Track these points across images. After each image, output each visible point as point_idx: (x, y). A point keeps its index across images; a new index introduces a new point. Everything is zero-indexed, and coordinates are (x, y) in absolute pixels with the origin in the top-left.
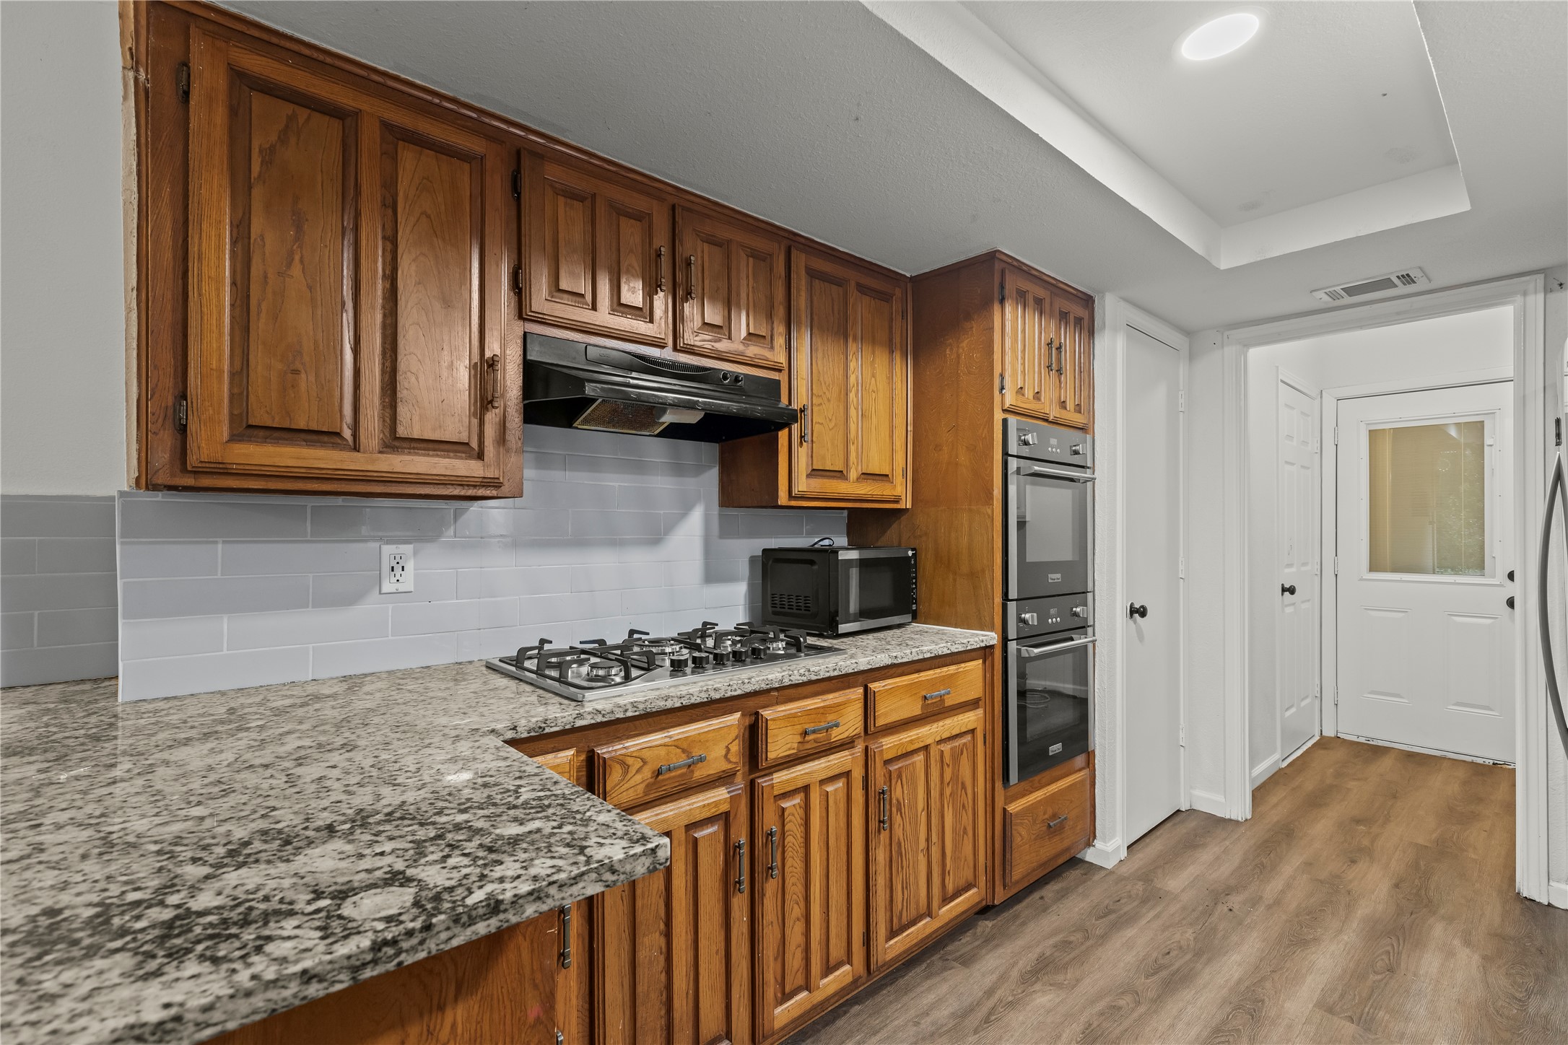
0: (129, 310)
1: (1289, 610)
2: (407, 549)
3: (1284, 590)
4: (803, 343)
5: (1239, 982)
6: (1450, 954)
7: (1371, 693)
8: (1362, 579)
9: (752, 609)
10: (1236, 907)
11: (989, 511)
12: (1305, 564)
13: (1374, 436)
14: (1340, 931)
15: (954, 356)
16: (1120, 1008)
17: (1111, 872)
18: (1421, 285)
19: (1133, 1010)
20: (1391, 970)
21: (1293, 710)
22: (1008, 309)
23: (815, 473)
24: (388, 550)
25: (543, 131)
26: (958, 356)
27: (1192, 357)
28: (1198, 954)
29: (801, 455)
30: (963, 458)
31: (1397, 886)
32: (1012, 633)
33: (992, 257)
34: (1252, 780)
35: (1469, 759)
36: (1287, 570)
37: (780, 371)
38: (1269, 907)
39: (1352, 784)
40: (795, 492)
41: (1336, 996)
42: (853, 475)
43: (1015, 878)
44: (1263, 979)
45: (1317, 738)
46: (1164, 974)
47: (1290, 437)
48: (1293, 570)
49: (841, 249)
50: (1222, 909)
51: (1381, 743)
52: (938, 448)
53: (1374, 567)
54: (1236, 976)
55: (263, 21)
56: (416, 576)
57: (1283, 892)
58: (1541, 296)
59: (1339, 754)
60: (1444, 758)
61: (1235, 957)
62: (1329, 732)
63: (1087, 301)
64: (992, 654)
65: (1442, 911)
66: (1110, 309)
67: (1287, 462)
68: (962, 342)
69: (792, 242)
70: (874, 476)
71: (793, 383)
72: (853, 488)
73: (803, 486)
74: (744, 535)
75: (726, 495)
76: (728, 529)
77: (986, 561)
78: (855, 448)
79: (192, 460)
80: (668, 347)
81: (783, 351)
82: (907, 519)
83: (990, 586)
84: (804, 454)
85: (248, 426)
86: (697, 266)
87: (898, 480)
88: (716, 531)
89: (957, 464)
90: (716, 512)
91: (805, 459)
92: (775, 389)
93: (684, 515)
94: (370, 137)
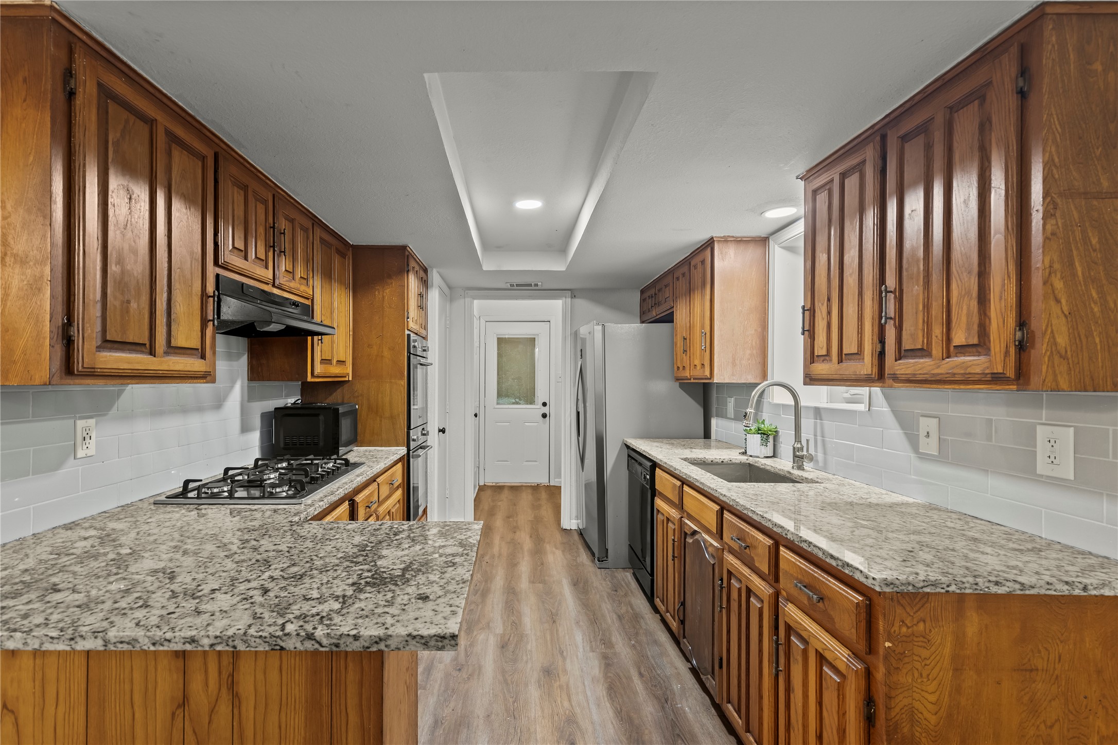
2: (92, 422)
3: (475, 416)
4: (317, 282)
5: (504, 585)
6: (554, 553)
7: (498, 461)
8: (494, 409)
9: (263, 449)
10: (488, 561)
11: (402, 383)
13: (500, 341)
14: (523, 557)
15: (381, 296)
16: (473, 610)
18: (539, 287)
19: (477, 608)
20: (542, 564)
22: (410, 277)
23: (322, 361)
24: (81, 424)
25: (229, 143)
26: (383, 297)
27: (451, 301)
28: (486, 581)
29: (317, 349)
30: (386, 353)
31: (531, 537)
32: (411, 447)
33: (404, 248)
35: (530, 484)
37: (307, 298)
38: (499, 557)
39: (499, 503)
40: (316, 373)
41: (533, 578)
42: (334, 362)
44: (510, 581)
45: (477, 486)
46: (479, 592)
49: (331, 227)
50: (484, 563)
51: (501, 484)
52: (370, 346)
53: (499, 401)
54: (502, 584)
56: (96, 442)
57: (500, 550)
58: (570, 300)
59: (489, 492)
60: (522, 486)
61: (498, 578)
62: (482, 484)
63: (426, 271)
64: (405, 459)
65: (546, 541)
66: (434, 277)
68: (386, 289)
69: (315, 221)
70: (341, 362)
71: (315, 307)
72: (335, 370)
73: (319, 369)
74: (262, 398)
75: (256, 373)
76: (251, 396)
77: (400, 410)
78: (335, 346)
79: (78, 367)
80: (274, 285)
81: (311, 287)
82: (346, 386)
83: (402, 423)
84: (319, 350)
85: (105, 341)
86: (284, 233)
87: (347, 364)
88: (246, 398)
89: (382, 356)
90: (246, 384)
91: (319, 353)
92: (308, 311)
93: (232, 387)
94: (161, 139)
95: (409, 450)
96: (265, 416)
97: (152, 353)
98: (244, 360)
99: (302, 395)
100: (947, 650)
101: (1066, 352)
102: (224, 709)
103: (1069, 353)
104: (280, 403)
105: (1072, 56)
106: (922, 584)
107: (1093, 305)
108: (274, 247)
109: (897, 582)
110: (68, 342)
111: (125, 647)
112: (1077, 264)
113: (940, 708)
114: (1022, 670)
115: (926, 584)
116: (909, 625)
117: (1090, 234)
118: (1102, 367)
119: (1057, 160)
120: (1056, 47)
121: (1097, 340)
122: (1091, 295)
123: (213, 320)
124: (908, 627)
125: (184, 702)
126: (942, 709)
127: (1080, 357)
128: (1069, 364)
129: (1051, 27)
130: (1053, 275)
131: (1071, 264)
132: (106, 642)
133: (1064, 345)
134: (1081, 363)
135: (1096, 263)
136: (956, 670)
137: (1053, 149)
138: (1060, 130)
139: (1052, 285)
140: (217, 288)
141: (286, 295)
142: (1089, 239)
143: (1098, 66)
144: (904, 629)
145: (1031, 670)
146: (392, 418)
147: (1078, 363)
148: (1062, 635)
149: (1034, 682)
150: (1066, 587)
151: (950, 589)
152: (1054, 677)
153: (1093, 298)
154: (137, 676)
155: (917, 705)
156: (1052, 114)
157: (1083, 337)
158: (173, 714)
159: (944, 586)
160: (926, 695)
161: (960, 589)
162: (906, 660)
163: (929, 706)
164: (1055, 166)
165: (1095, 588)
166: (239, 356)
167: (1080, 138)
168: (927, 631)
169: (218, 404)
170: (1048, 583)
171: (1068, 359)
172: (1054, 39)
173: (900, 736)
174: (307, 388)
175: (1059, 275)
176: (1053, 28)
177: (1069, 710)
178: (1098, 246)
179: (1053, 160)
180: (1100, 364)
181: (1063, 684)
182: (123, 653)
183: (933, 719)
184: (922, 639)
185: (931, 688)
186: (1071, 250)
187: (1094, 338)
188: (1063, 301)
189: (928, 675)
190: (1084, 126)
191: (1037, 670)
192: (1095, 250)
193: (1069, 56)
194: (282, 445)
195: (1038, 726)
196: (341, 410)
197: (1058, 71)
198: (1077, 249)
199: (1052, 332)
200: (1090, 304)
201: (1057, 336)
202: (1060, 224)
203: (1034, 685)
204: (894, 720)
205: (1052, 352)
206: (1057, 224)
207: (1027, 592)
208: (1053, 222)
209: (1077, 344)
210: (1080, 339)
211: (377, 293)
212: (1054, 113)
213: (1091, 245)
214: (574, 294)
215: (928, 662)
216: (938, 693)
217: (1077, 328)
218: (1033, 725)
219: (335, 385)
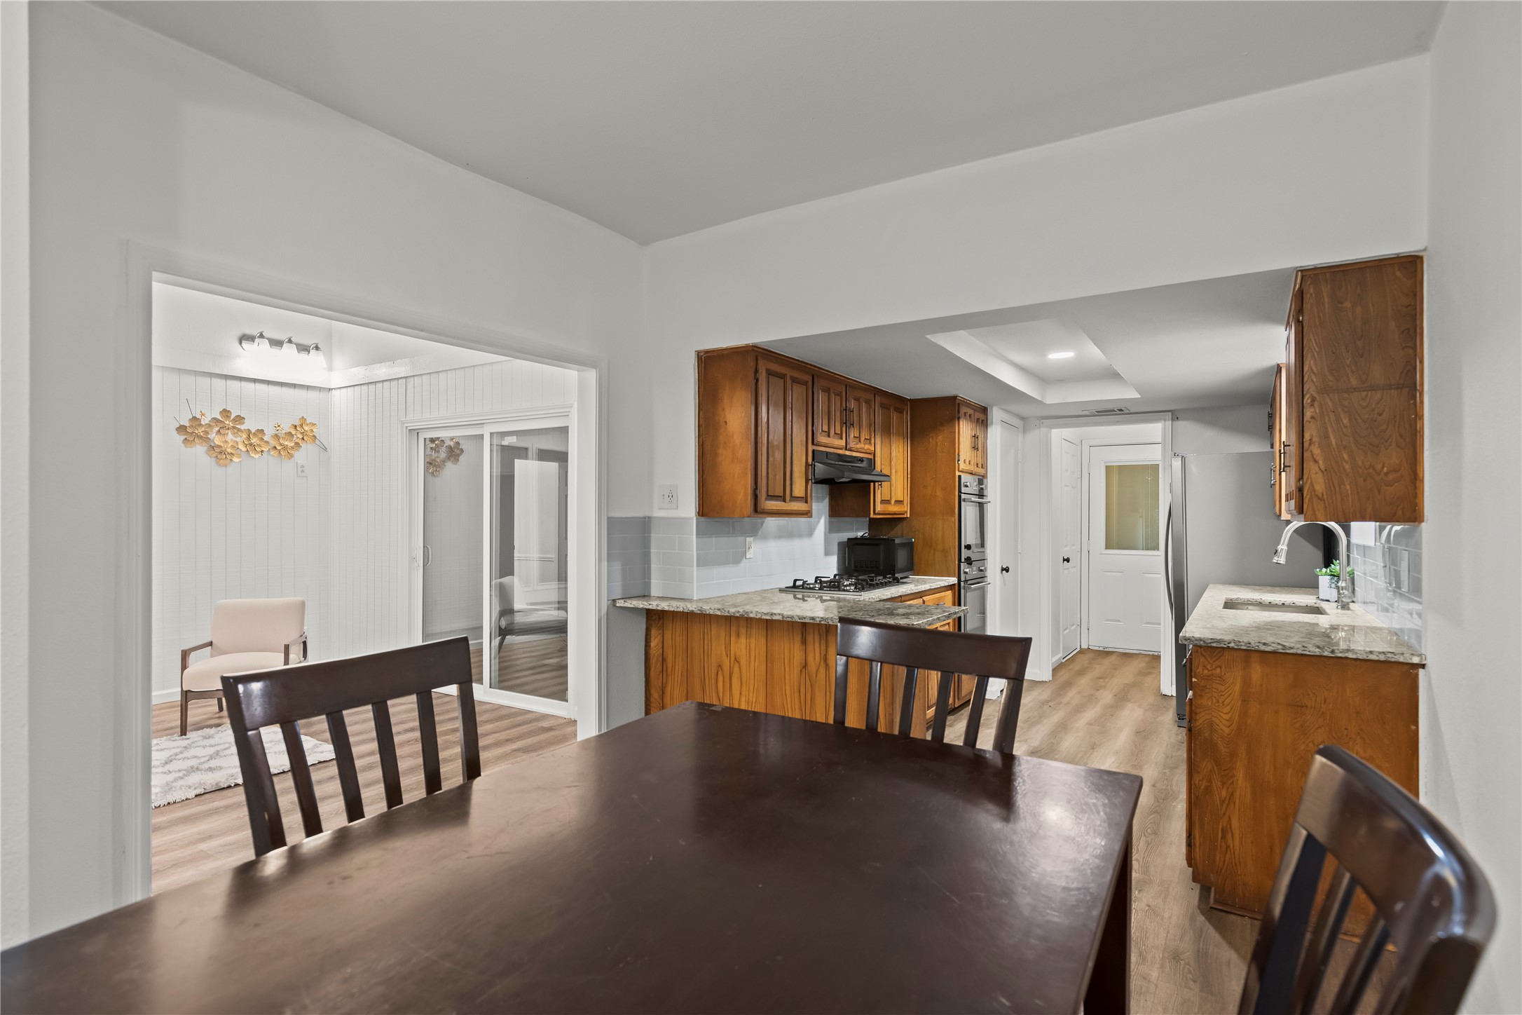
0: (695, 445)
1: (1066, 572)
2: (752, 538)
3: (1064, 560)
4: (879, 439)
7: (1107, 620)
8: (1102, 554)
10: (1052, 706)
11: (953, 520)
12: (1073, 545)
13: (1109, 469)
14: (1093, 708)
15: (934, 442)
17: (995, 701)
18: (1127, 412)
21: (1067, 631)
22: (961, 423)
23: (883, 502)
24: (748, 539)
26: (937, 443)
27: (1025, 431)
29: (878, 493)
30: (939, 493)
31: (1115, 695)
32: (963, 579)
33: (955, 398)
34: (1053, 664)
36: (1065, 549)
37: (871, 454)
39: (1097, 666)
40: (877, 511)
42: (893, 502)
43: (963, 695)
44: (1066, 720)
45: (1078, 649)
47: (1067, 471)
48: (1068, 548)
51: (1110, 650)
52: (925, 487)
53: (1107, 548)
55: (772, 350)
56: (754, 551)
57: (1070, 700)
58: (1171, 422)
59: (1090, 655)
60: (1140, 654)
62: (1084, 646)
63: (984, 410)
64: (955, 588)
66: (996, 414)
67: (1066, 486)
68: (939, 436)
69: (876, 392)
70: (899, 502)
71: (876, 459)
72: (893, 508)
73: (879, 508)
74: (839, 531)
75: (835, 512)
76: (831, 529)
77: (951, 544)
78: (893, 489)
79: (759, 509)
80: (846, 449)
81: (873, 445)
82: (905, 522)
83: (953, 556)
84: (880, 493)
85: (768, 496)
86: (853, 411)
87: (905, 503)
88: (828, 530)
89: (936, 496)
90: (828, 520)
91: (879, 495)
92: (872, 462)
93: (819, 521)
94: (789, 382)
95: (959, 581)
96: (840, 544)
97: (784, 501)
98: (827, 501)
99: (869, 530)
100: (1238, 687)
101: (1323, 495)
102: (822, 670)
103: (1325, 496)
104: (852, 535)
105: (1326, 300)
106: (1210, 641)
107: (1344, 464)
108: (847, 423)
109: (1193, 639)
110: (756, 497)
111: (790, 619)
112: (1331, 437)
113: (1232, 724)
114: (1295, 706)
115: (1213, 641)
116: (1210, 669)
117: (1342, 417)
118: (1352, 506)
119: (1315, 369)
120: (1314, 295)
121: (1348, 487)
122: (1343, 457)
123: (811, 480)
124: (1209, 671)
125: (805, 666)
126: (1233, 725)
127: (1334, 499)
128: (1325, 503)
129: (1309, 282)
130: (1312, 445)
131: (1327, 437)
132: (783, 617)
133: (1321, 491)
134: (1334, 503)
135: (1347, 436)
136: (1244, 701)
137: (1312, 362)
138: (1317, 349)
139: (1311, 451)
140: (813, 460)
141: (855, 454)
142: (1342, 420)
143: (1347, 304)
144: (1206, 672)
145: (1302, 707)
146: (945, 551)
147: (1333, 503)
148: (1327, 685)
149: (1304, 714)
150: (1318, 650)
151: (1230, 645)
152: (1321, 712)
153: (1344, 459)
154: (786, 651)
155: (1214, 719)
156: (1310, 340)
157: (1336, 486)
158: (801, 671)
159: (1226, 643)
160: (1222, 714)
161: (1238, 646)
162: (1208, 691)
163: (1224, 722)
164: (1314, 373)
165: (1341, 652)
166: (823, 499)
167: (1333, 353)
168: (1223, 674)
169: (810, 533)
170: (1304, 647)
171: (1324, 501)
172: (1312, 290)
173: (1202, 737)
174: (874, 524)
175: (1317, 444)
176: (1311, 283)
177: (1333, 737)
178: (1348, 424)
179: (1312, 369)
180: (1351, 504)
181: (1328, 718)
182: (788, 621)
183: (1227, 730)
184: (1218, 679)
185: (1226, 710)
186: (1327, 428)
187: (1345, 485)
188: (1321, 462)
189: (1223, 702)
190: (1336, 345)
191: (1307, 707)
192: (1346, 427)
193: (1324, 299)
194: (853, 567)
195: (1308, 744)
196: (897, 541)
197: (1316, 310)
198: (1332, 427)
199: (1312, 482)
200: (1342, 463)
201: (1315, 485)
202: (1317, 411)
203: (1304, 716)
204: (1198, 728)
205: (1311, 495)
206: (1315, 411)
207: (1288, 651)
208: (1312, 410)
209: (1331, 491)
210: (1334, 485)
211: (931, 439)
212: (1312, 338)
213: (1343, 424)
214: (1175, 416)
215: (1223, 694)
216: (1230, 714)
217: (1332, 480)
218: (1303, 742)
219: (894, 521)
